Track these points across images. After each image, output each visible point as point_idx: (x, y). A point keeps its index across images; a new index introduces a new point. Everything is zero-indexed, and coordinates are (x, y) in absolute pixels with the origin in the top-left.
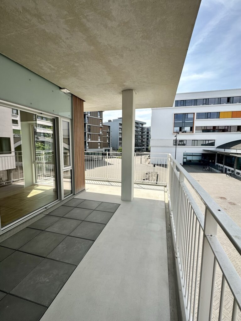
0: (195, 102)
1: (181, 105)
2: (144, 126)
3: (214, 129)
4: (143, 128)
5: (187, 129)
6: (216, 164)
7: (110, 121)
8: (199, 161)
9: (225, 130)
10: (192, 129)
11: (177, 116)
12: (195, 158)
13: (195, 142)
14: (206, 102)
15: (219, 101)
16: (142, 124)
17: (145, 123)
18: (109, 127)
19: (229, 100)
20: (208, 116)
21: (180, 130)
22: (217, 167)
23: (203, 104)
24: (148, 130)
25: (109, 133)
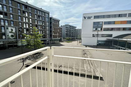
0: (104, 17)
2: (76, 28)
3: (112, 29)
6: (113, 45)
7: (61, 26)
8: (105, 44)
9: (119, 29)
10: (101, 29)
11: (94, 23)
12: (102, 43)
14: (109, 16)
15: (115, 16)
16: (75, 28)
18: (62, 28)
19: (120, 16)
20: (109, 23)
22: (114, 47)
23: (107, 18)
25: (61, 31)
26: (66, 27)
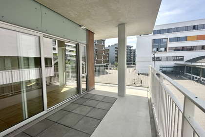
0: (168, 31)
1: (157, 34)
2: (132, 48)
3: (183, 49)
4: (131, 50)
5: (163, 49)
6: (185, 73)
7: (109, 46)
8: (172, 71)
9: (191, 49)
10: (166, 49)
11: (154, 41)
12: (168, 69)
13: (168, 58)
14: (176, 30)
15: (187, 29)
16: (130, 48)
17: (132, 47)
18: (109, 50)
19: (194, 28)
20: (178, 39)
21: (157, 50)
22: (186, 76)
23: (174, 32)
24: (134, 51)
25: (109, 54)
26: (116, 48)
